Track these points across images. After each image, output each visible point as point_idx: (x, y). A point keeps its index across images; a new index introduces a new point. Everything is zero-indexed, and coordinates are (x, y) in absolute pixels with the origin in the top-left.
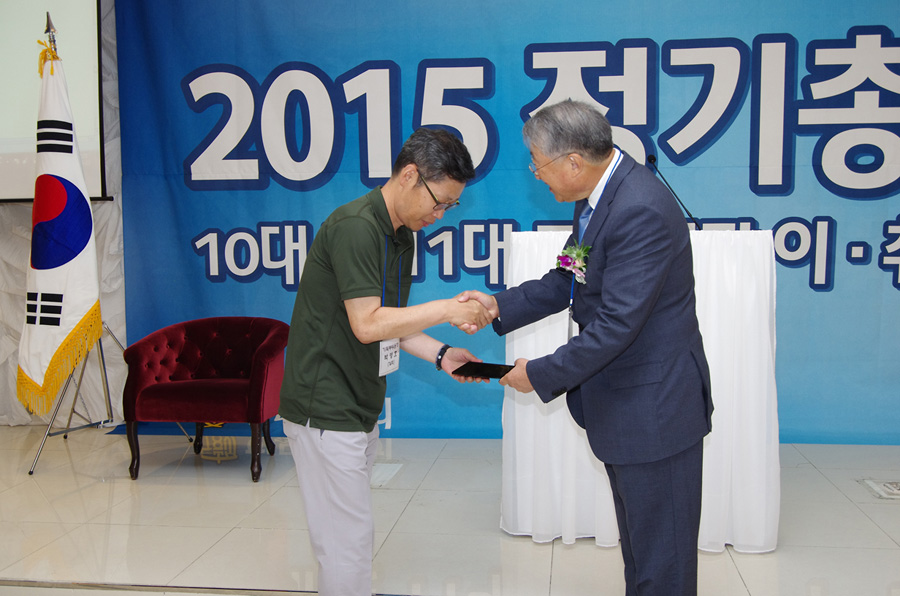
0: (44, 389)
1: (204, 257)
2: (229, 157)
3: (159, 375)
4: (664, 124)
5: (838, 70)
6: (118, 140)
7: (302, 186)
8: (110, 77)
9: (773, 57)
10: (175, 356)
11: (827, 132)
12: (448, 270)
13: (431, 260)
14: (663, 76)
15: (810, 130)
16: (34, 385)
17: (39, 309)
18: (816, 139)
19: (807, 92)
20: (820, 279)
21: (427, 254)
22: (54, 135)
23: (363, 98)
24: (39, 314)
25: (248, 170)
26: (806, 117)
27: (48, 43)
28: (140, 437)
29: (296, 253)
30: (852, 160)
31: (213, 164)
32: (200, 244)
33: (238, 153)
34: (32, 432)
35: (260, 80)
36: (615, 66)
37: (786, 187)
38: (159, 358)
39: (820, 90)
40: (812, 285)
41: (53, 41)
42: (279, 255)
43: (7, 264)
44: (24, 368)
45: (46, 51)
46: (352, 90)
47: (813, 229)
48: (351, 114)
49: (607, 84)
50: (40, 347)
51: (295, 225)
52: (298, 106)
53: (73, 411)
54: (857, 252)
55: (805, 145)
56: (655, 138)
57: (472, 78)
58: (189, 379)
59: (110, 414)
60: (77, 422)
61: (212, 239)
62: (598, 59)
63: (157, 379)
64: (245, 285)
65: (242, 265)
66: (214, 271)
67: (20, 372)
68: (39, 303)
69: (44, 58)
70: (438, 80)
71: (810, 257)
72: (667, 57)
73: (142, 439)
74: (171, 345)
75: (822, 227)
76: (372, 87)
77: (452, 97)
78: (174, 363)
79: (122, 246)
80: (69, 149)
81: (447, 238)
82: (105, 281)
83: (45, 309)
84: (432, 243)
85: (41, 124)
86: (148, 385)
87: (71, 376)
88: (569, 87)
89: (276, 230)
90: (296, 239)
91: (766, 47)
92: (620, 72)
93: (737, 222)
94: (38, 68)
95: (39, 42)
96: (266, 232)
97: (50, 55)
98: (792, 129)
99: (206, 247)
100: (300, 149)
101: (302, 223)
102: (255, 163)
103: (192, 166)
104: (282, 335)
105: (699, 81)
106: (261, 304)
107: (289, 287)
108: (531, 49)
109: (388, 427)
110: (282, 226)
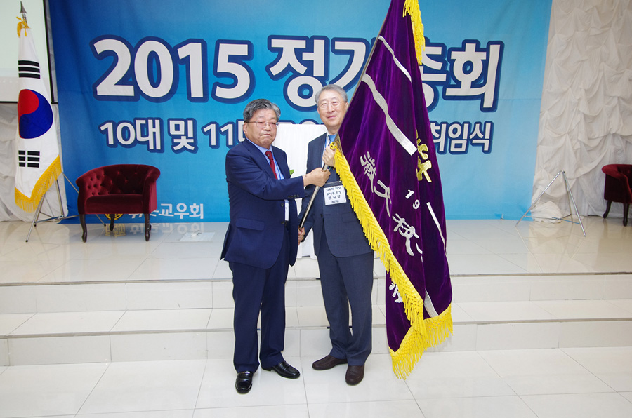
0: (32, 199)
1: (105, 135)
2: (118, 84)
3: (93, 192)
4: (332, 77)
7: (157, 100)
10: (100, 183)
13: (222, 138)
14: (332, 54)
16: (26, 198)
17: (27, 159)
21: (220, 135)
22: (28, 69)
23: (188, 57)
24: (27, 162)
25: (128, 91)
27: (22, 19)
28: (87, 225)
29: (154, 133)
31: (108, 87)
32: (103, 128)
33: (123, 82)
35: (133, 45)
36: (310, 48)
38: (93, 184)
41: (25, 18)
42: (146, 134)
44: (19, 189)
45: (21, 23)
46: (182, 53)
48: (181, 65)
49: (306, 56)
50: (28, 179)
51: (154, 120)
52: (154, 59)
53: (40, 212)
56: (327, 82)
57: (242, 50)
58: (107, 194)
61: (109, 126)
62: (302, 44)
63: (93, 194)
64: (128, 149)
65: (126, 139)
66: (111, 142)
67: (17, 191)
68: (27, 156)
69: (20, 27)
70: (226, 50)
72: (333, 45)
74: (98, 178)
76: (193, 51)
77: (233, 59)
78: (100, 187)
79: (59, 128)
80: (38, 77)
81: (230, 127)
83: (30, 159)
84: (223, 130)
85: (20, 62)
86: (89, 197)
88: (288, 58)
89: (144, 122)
90: (154, 127)
92: (312, 51)
94: (16, 32)
95: (18, 18)
96: (139, 123)
97: (23, 25)
99: (107, 129)
100: (155, 82)
101: (157, 119)
102: (132, 87)
103: (98, 88)
104: (156, 173)
105: (347, 57)
106: (136, 158)
107: (151, 151)
108: (271, 38)
109: (202, 217)
110: (147, 120)
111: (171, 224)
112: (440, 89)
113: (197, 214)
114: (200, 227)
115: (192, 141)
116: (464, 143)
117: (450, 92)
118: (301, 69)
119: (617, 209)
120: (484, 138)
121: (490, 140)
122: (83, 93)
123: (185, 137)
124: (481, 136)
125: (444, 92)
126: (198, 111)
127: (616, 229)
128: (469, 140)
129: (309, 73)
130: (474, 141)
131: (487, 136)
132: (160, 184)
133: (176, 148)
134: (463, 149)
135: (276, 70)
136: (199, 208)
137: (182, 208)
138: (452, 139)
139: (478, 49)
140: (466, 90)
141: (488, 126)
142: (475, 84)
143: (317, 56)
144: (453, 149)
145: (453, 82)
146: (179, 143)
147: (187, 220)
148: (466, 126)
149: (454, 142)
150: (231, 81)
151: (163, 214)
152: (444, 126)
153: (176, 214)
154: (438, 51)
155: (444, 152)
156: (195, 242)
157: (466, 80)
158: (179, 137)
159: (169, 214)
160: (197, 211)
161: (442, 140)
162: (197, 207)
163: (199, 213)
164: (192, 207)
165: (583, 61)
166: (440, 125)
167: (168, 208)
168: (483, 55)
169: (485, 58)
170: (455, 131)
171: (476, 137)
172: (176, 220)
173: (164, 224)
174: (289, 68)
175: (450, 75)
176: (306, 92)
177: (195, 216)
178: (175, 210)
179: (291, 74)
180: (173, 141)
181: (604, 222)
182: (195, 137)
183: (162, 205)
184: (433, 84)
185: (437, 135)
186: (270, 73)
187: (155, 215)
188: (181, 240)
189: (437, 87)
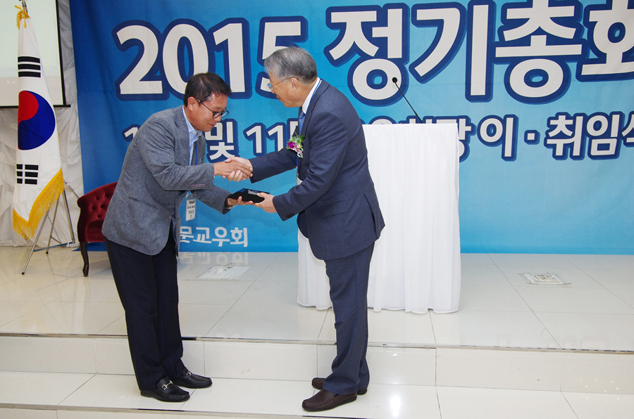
0: (30, 223)
2: (144, 79)
4: (413, 58)
5: (520, 22)
6: (74, 68)
8: (67, 28)
9: (480, 14)
11: (513, 62)
13: (270, 143)
14: (412, 27)
15: (502, 60)
16: (23, 221)
17: (24, 174)
18: (506, 66)
19: (502, 36)
20: (508, 153)
21: (268, 140)
22: (29, 66)
23: (226, 42)
24: (24, 178)
25: (155, 87)
26: (501, 52)
27: (22, 7)
30: (528, 79)
31: (133, 84)
33: (149, 77)
34: (28, 250)
35: (162, 31)
36: (382, 21)
37: (487, 97)
39: (510, 35)
40: (503, 157)
41: (25, 6)
43: (8, 147)
44: (17, 211)
45: (21, 12)
46: (219, 37)
47: (504, 122)
48: (218, 51)
49: (377, 32)
50: (25, 198)
52: (186, 47)
53: (51, 237)
54: (531, 137)
55: (500, 70)
56: (407, 66)
57: (293, 29)
59: (73, 239)
60: (53, 243)
62: (371, 16)
63: (98, 216)
67: (15, 212)
68: (24, 170)
69: (20, 17)
70: (273, 30)
71: (502, 140)
72: (414, 15)
73: (90, 254)
74: (107, 196)
75: (510, 121)
76: (231, 35)
77: (281, 41)
79: (79, 136)
80: (38, 75)
82: (69, 158)
83: (27, 174)
84: (271, 133)
85: (20, 59)
86: (93, 220)
87: (47, 215)
88: (354, 35)
91: (476, 8)
92: (385, 24)
93: (457, 118)
94: (16, 23)
95: (16, 6)
97: (23, 14)
98: (492, 60)
100: (188, 75)
102: (159, 83)
103: (121, 85)
105: (435, 29)
108: (330, 10)
109: (246, 245)
111: (208, 253)
112: (573, 66)
113: (240, 240)
114: (243, 259)
115: (232, 148)
116: (613, 143)
117: (588, 70)
118: (371, 49)
122: (105, 92)
123: (224, 143)
125: (579, 69)
126: (239, 109)
128: (620, 138)
129: (382, 54)
130: (630, 140)
133: (213, 157)
134: (612, 151)
135: (337, 53)
136: (243, 234)
137: (221, 232)
138: (592, 138)
139: (632, 5)
140: (614, 65)
142: (628, 57)
143: (392, 31)
144: (595, 152)
145: (592, 55)
146: (216, 152)
147: (228, 248)
148: (616, 118)
149: (595, 143)
151: (198, 240)
152: (580, 120)
153: (214, 240)
154: (568, 11)
155: (581, 157)
157: (615, 51)
159: (206, 240)
160: (240, 237)
161: (577, 140)
162: (240, 232)
163: (242, 239)
164: (233, 232)
166: (574, 118)
167: (204, 232)
170: (597, 126)
171: (633, 134)
172: (213, 248)
173: (199, 253)
174: (355, 49)
175: (589, 45)
176: (378, 80)
177: (237, 243)
178: (213, 235)
179: (357, 57)
180: (209, 148)
182: (235, 143)
183: (197, 228)
184: (561, 60)
185: (569, 133)
186: (330, 57)
187: (188, 242)
188: (201, 277)
189: (568, 64)
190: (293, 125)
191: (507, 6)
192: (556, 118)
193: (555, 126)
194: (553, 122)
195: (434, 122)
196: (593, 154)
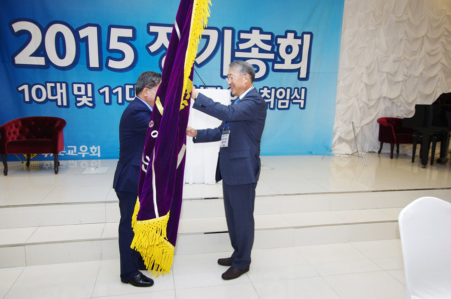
1: (22, 94)
2: (31, 55)
3: (13, 137)
5: (247, 40)
7: (63, 68)
9: (228, 34)
10: (18, 130)
12: (120, 101)
13: (114, 98)
19: (238, 47)
21: (113, 95)
23: (87, 37)
25: (41, 61)
26: (238, 54)
28: (8, 162)
29: (61, 93)
31: (24, 58)
32: (20, 89)
33: (36, 54)
35: (44, 27)
38: (12, 131)
39: (242, 46)
42: (55, 94)
46: (83, 33)
48: (81, 43)
51: (61, 83)
52: (61, 38)
57: (128, 33)
58: (24, 139)
61: (26, 87)
62: (170, 30)
63: (12, 139)
64: (41, 105)
65: (39, 97)
66: (27, 99)
70: (116, 33)
74: (16, 126)
76: (90, 33)
77: (121, 39)
78: (18, 133)
81: (119, 90)
84: (114, 91)
86: (9, 141)
89: (53, 85)
90: (61, 88)
91: (226, 31)
93: (216, 87)
96: (49, 85)
98: (233, 58)
99: (23, 90)
100: (62, 55)
101: (64, 82)
102: (43, 58)
103: (15, 58)
104: (63, 123)
105: (205, 40)
106: (47, 112)
107: (59, 106)
108: (149, 25)
109: (99, 156)
110: (55, 83)
111: (76, 161)
112: (270, 64)
113: (95, 153)
114: (98, 164)
115: (91, 99)
116: (287, 102)
117: (277, 66)
119: (387, 147)
120: (300, 99)
121: (305, 100)
122: (3, 62)
123: (86, 97)
124: (298, 97)
125: (273, 66)
126: (95, 77)
127: (386, 161)
128: (290, 100)
130: (294, 101)
131: (303, 97)
132: (66, 131)
133: (79, 105)
134: (287, 106)
135: (153, 48)
136: (97, 149)
138: (279, 99)
139: (296, 37)
140: (288, 65)
141: (303, 90)
142: (294, 61)
144: (280, 106)
145: (279, 60)
146: (81, 101)
147: (88, 158)
148: (288, 90)
149: (280, 102)
150: (120, 56)
151: (69, 154)
152: (273, 90)
153: (79, 153)
154: (268, 37)
155: (273, 109)
156: (94, 174)
157: (288, 58)
158: (81, 96)
159: (74, 153)
160: (96, 151)
161: (272, 100)
162: (95, 148)
163: (97, 153)
164: (91, 148)
165: (364, 47)
166: (271, 90)
167: (73, 149)
168: (299, 42)
169: (300, 44)
170: (281, 94)
171: (295, 98)
172: (79, 158)
173: (70, 161)
174: (163, 47)
175: (277, 54)
177: (94, 154)
178: (78, 150)
179: (164, 51)
180: (76, 99)
181: (379, 156)
182: (93, 97)
183: (68, 147)
184: (265, 61)
185: (269, 97)
186: (149, 51)
187: (63, 155)
188: (83, 173)
189: (268, 63)
190: (128, 87)
191: (240, 32)
192: (263, 89)
193: (263, 93)
194: (261, 91)
195: (205, 88)
196: (279, 107)
